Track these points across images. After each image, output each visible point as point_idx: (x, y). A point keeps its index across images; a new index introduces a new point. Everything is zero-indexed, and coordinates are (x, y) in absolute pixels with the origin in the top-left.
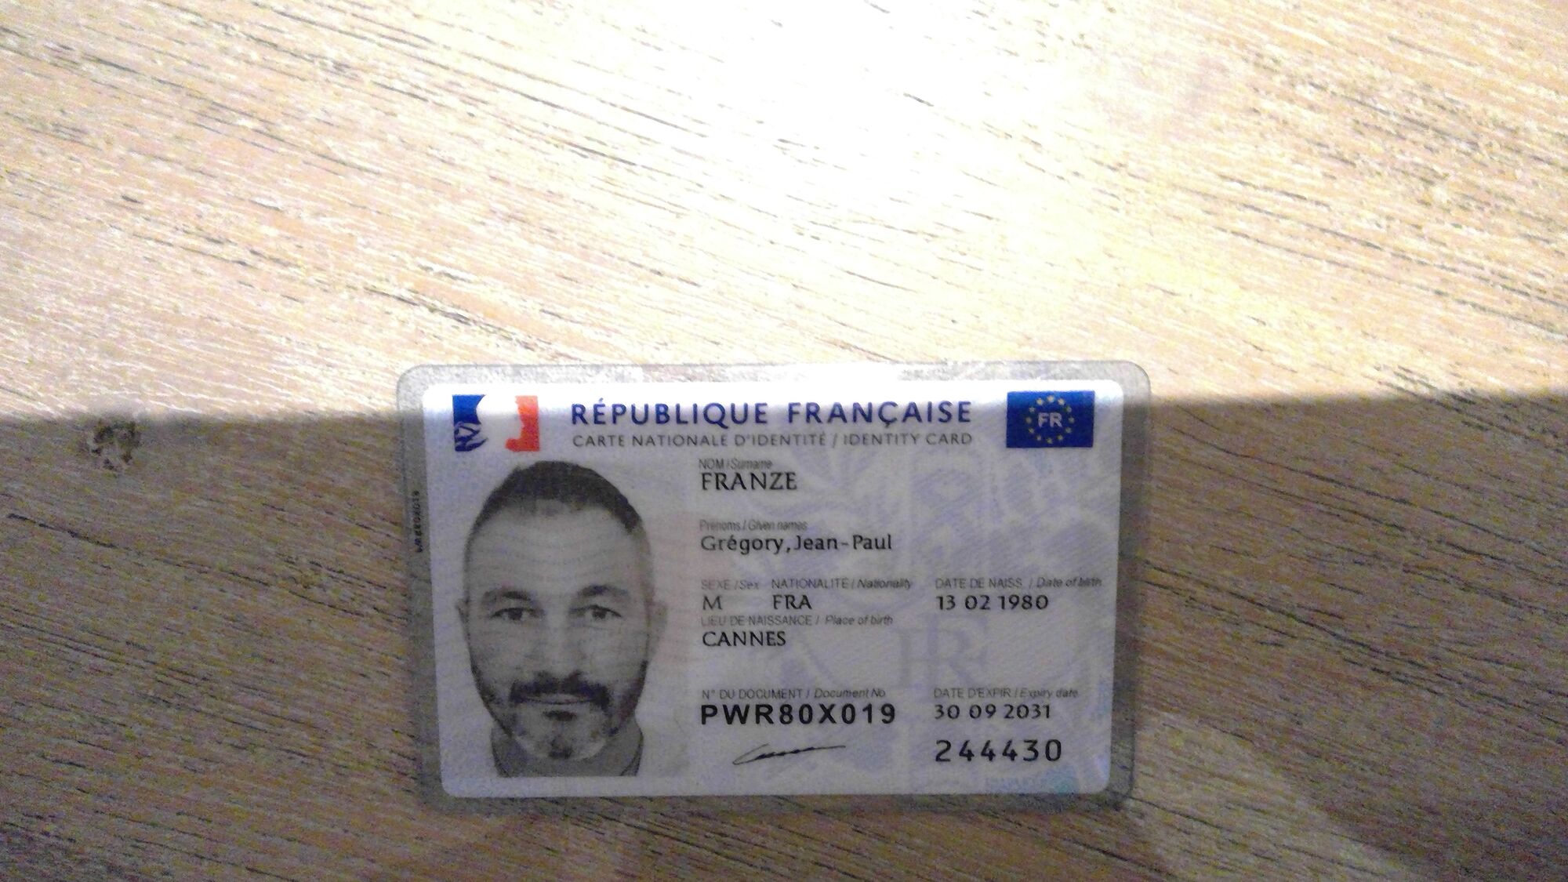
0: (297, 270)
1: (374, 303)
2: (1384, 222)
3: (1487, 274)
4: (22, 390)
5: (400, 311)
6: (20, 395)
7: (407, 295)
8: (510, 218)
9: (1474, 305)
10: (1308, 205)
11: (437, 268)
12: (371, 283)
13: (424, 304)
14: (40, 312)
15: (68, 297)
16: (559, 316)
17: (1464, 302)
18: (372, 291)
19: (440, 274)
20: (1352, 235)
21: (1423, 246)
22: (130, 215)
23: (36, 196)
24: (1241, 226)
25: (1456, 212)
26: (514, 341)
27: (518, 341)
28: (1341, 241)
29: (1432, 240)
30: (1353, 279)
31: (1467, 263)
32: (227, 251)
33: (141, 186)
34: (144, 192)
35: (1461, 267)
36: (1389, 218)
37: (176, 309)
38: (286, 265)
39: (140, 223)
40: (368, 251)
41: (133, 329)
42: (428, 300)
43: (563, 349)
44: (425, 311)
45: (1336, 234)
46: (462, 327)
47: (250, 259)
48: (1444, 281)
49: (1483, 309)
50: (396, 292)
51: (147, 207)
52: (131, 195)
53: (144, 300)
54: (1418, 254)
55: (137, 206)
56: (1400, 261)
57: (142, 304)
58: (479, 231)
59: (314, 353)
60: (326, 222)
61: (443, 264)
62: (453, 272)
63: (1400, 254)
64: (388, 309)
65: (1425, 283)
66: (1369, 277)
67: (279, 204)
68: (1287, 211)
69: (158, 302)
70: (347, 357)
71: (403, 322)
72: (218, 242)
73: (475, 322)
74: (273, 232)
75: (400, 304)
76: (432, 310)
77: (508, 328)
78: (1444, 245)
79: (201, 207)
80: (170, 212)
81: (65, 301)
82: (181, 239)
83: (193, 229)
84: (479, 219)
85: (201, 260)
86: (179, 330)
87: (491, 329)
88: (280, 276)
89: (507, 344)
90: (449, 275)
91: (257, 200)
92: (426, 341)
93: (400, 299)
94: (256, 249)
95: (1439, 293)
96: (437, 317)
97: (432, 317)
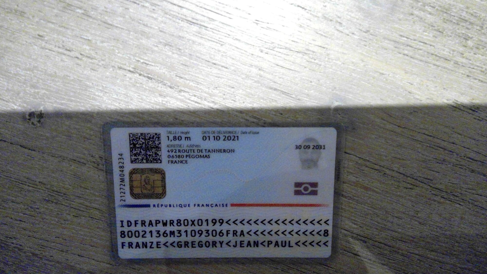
0: (95, 61)
1: (121, 72)
2: (452, 53)
4: (4, 99)
5: (129, 75)
6: (4, 100)
7: (132, 70)
8: (166, 45)
9: (479, 80)
10: (428, 46)
11: (142, 61)
12: (120, 65)
13: (137, 73)
14: (10, 73)
15: (20, 68)
16: (182, 78)
17: (476, 79)
18: (120, 68)
19: (143, 63)
20: (442, 56)
21: (464, 61)
22: (40, 41)
23: (8, 34)
24: (406, 52)
25: (474, 49)
26: (167, 86)
27: (168, 85)
28: (437, 58)
29: (467, 59)
30: (441, 70)
31: (478, 66)
32: (72, 54)
33: (45, 32)
34: (45, 33)
35: (476, 68)
36: (454, 51)
37: (55, 73)
38: (92, 59)
39: (43, 44)
40: (119, 55)
41: (41, 79)
42: (139, 71)
43: (183, 89)
44: (137, 75)
45: (436, 56)
46: (150, 81)
47: (80, 56)
48: (470, 72)
50: (128, 68)
51: (46, 39)
52: (40, 34)
53: (45, 70)
54: (462, 63)
55: (43, 38)
56: (456, 65)
57: (44, 71)
58: (156, 49)
59: (101, 88)
60: (105, 44)
61: (143, 59)
62: (147, 62)
63: (456, 63)
64: (125, 74)
65: (464, 73)
66: (446, 70)
67: (90, 38)
68: (421, 47)
69: (50, 70)
70: (112, 90)
71: (131, 79)
72: (69, 50)
73: (154, 79)
74: (88, 48)
75: (129, 72)
76: (140, 75)
77: (165, 82)
78: (470, 60)
79: (64, 39)
80: (53, 40)
81: (18, 69)
82: (57, 49)
83: (61, 46)
84: (156, 45)
85: (64, 57)
86: (57, 79)
87: (159, 82)
88: (90, 63)
89: (165, 87)
90: (146, 63)
91: (82, 37)
92: (138, 85)
93: (130, 71)
94: (82, 53)
95: (468, 76)
96: (141, 77)
97: (140, 77)
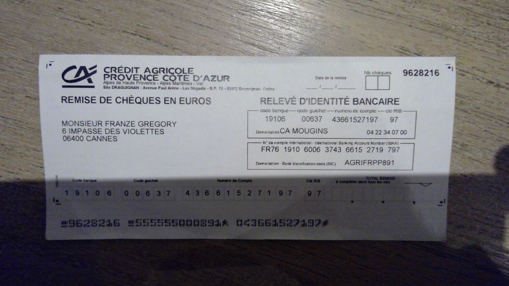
3: (422, 20)
49: (422, 30)
